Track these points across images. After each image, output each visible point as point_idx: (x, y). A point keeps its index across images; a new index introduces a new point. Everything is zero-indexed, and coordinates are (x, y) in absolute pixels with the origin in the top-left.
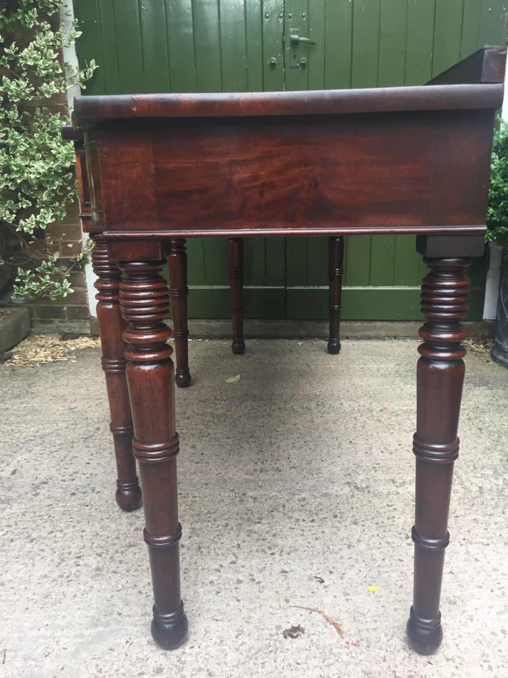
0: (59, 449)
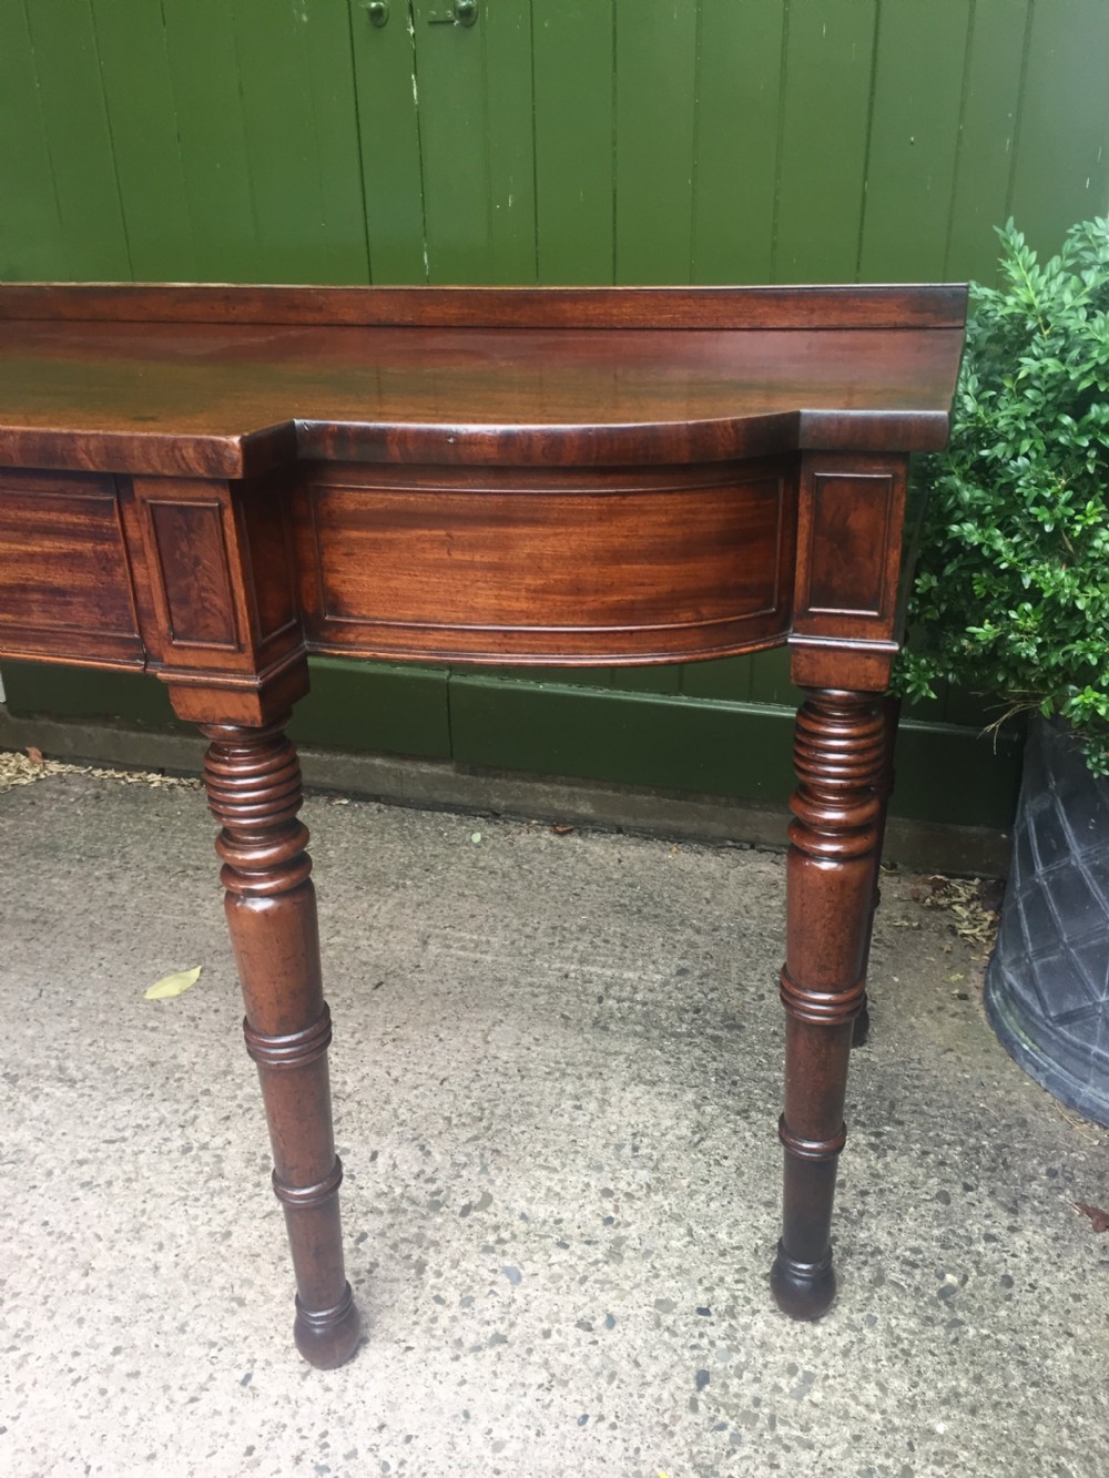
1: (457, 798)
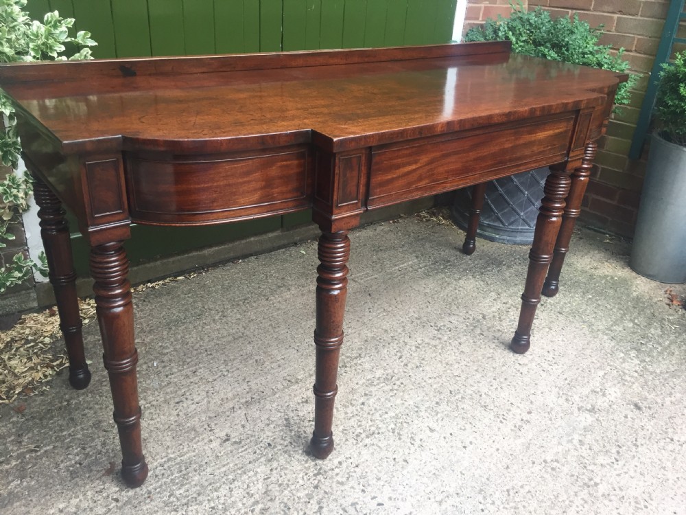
0: (319, 503)
1: (283, 242)
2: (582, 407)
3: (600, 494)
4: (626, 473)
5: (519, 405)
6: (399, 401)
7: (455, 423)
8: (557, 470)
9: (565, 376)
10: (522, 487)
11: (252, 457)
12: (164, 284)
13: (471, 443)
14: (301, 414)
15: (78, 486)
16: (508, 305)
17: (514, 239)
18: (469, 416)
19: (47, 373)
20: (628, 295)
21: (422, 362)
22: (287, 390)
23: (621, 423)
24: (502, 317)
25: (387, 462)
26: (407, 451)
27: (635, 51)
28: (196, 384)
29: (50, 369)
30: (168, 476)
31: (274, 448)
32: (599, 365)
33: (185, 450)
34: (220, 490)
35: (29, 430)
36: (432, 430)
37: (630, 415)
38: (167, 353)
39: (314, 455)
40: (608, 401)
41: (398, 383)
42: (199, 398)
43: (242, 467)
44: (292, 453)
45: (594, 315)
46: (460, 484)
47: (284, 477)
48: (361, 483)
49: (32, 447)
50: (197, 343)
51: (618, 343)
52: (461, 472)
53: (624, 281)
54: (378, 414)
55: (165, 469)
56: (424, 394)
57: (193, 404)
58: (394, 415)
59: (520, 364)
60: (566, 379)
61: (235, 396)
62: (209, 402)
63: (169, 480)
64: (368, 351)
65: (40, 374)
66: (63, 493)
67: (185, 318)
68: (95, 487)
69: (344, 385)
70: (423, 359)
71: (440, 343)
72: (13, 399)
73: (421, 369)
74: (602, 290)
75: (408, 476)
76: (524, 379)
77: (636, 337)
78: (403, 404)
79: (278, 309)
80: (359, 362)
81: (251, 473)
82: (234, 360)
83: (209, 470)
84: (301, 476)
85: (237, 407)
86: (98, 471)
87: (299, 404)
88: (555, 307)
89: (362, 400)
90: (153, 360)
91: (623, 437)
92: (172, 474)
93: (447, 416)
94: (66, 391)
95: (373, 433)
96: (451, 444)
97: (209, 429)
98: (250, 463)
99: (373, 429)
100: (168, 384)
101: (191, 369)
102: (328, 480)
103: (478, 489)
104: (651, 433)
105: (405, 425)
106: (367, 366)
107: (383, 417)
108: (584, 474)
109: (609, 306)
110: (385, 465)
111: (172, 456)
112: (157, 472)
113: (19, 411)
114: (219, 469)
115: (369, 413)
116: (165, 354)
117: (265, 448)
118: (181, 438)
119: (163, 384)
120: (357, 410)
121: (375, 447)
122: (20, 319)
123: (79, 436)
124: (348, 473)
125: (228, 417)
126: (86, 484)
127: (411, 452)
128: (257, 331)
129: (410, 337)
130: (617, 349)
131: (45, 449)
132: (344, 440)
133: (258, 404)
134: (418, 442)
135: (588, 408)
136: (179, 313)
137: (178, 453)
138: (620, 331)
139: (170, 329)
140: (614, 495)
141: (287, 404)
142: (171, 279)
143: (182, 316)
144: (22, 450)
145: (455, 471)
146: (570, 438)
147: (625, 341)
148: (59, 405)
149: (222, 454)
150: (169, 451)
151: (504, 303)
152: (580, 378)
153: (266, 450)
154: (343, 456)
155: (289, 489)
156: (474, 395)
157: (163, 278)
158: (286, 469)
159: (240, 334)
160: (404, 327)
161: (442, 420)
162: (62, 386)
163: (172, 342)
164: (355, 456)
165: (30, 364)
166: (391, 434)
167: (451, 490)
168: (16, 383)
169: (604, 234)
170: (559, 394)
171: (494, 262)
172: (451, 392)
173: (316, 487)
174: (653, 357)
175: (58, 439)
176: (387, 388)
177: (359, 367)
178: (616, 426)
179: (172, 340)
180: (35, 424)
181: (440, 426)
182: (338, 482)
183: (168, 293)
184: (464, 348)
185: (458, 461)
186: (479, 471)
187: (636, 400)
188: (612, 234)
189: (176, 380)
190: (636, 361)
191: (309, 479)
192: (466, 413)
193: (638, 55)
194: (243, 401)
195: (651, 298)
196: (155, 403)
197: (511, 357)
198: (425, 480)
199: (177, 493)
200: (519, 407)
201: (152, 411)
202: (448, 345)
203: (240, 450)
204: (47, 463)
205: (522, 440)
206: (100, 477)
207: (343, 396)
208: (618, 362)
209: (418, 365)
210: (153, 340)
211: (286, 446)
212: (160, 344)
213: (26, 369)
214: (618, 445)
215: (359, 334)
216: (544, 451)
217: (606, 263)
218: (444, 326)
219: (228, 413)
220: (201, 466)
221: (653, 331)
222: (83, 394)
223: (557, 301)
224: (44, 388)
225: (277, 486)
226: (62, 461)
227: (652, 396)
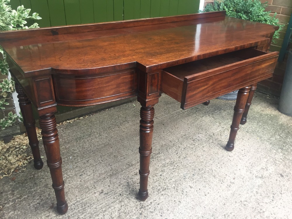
1: (125, 101)
2: (257, 176)
3: (265, 216)
4: (277, 206)
5: (229, 175)
6: (176, 174)
7: (201, 184)
8: (246, 205)
9: (249, 162)
10: (231, 213)
11: (113, 200)
12: (74, 121)
13: (208, 193)
14: (134, 180)
15: (38, 214)
16: (224, 129)
17: (226, 98)
18: (207, 180)
19: (24, 163)
20: (277, 123)
21: (187, 155)
22: (128, 169)
23: (274, 183)
24: (222, 134)
25: (172, 202)
26: (180, 197)
27: (281, 13)
28: (88, 166)
29: (26, 160)
30: (77, 209)
31: (122, 196)
32: (264, 156)
33: (84, 197)
34: (99, 215)
35: (17, 188)
36: (191, 187)
37: (279, 179)
38: (76, 153)
39: (139, 200)
40: (269, 173)
41: (176, 165)
42: (90, 173)
43: (109, 205)
44: (130, 198)
45: (262, 133)
46: (204, 212)
47: (127, 209)
48: (160, 212)
49: (18, 196)
50: (89, 148)
51: (273, 146)
52: (204, 207)
53: (275, 116)
54: (167, 180)
55: (75, 206)
56: (187, 170)
57: (87, 176)
58: (174, 180)
59: (230, 156)
60: (250, 163)
61: (105, 172)
62: (94, 175)
63: (77, 211)
64: (163, 151)
65: (22, 163)
66: (32, 217)
67: (83, 136)
68: (45, 214)
69: (153, 167)
70: (187, 154)
71: (195, 147)
72: (10, 174)
73: (186, 159)
74: (266, 121)
75: (181, 209)
76: (232, 163)
77: (281, 143)
78: (178, 175)
79: (124, 132)
80: (159, 156)
81: (113, 208)
82: (105, 155)
83: (94, 206)
84: (134, 209)
85: (106, 177)
86: (47, 207)
87: (133, 175)
88: (245, 129)
89: (160, 173)
90: (70, 156)
91: (275, 190)
92: (79, 208)
93: (198, 180)
94: (33, 170)
95: (165, 189)
96: (200, 194)
97: (94, 187)
98: (112, 203)
99: (165, 187)
100: (77, 167)
101: (87, 160)
102: (146, 211)
103: (211, 214)
104: (288, 188)
105: (179, 185)
106: (162, 158)
107: (170, 181)
108: (258, 207)
109: (269, 128)
110: (171, 203)
111: (79, 200)
112: (72, 207)
113: (13, 180)
114: (99, 206)
115: (163, 180)
116: (75, 153)
117: (119, 196)
118: (82, 192)
119: (74, 167)
120: (158, 178)
121: (166, 195)
122: (13, 138)
123: (38, 191)
124: (155, 207)
125: (102, 181)
126: (41, 213)
127: (182, 197)
128: (114, 142)
129: (181, 144)
130: (273, 149)
131: (24, 197)
132: (153, 192)
133: (115, 176)
134: (185, 193)
135: (260, 177)
136: (81, 134)
137: (81, 199)
138: (274, 140)
139: (77, 141)
140: (272, 217)
141: (128, 176)
142: (77, 118)
143: (82, 135)
144: (14, 198)
145: (202, 206)
146: (252, 190)
147: (276, 145)
148: (30, 177)
149: (100, 199)
150: (77, 198)
151: (222, 128)
152: (256, 163)
153: (119, 197)
154: (152, 200)
155: (129, 215)
156: (210, 171)
157: (74, 118)
158: (128, 206)
159: (107, 144)
160: (178, 139)
161: (196, 182)
162: (31, 168)
163: (78, 148)
164: (158, 199)
165: (17, 159)
166: (173, 189)
167: (200, 215)
168: (11, 167)
169: (267, 94)
170: (247, 170)
171: (218, 108)
172: (199, 169)
173: (141, 214)
174: (289, 152)
175: (30, 192)
176: (171, 168)
177: (159, 158)
178: (272, 185)
179: (78, 146)
180: (20, 186)
181: (195, 185)
182: (150, 212)
183: (76, 125)
184: (205, 149)
185: (203, 202)
186: (212, 206)
187: (281, 172)
188: (270, 95)
189: (79, 165)
190: (281, 154)
191: (138, 210)
192: (206, 179)
193: (283, 15)
194: (109, 174)
195: (287, 124)
196: (71, 175)
197: (226, 153)
198: (188, 210)
199: (81, 217)
200: (229, 176)
201: (70, 179)
202: (198, 147)
203: (108, 197)
204: (25, 204)
205: (231, 192)
206: (48, 210)
207: (152, 172)
208: (273, 154)
209: (185, 157)
210: (70, 146)
211: (128, 195)
212: (73, 149)
213: (16, 161)
214: (273, 194)
215: (159, 143)
216: (240, 197)
217: (267, 108)
218: (196, 139)
219: (102, 180)
220: (91, 204)
221: (288, 140)
222: (40, 172)
223: (246, 126)
224: (23, 169)
225: (124, 213)
226: (31, 203)
227: (288, 170)
